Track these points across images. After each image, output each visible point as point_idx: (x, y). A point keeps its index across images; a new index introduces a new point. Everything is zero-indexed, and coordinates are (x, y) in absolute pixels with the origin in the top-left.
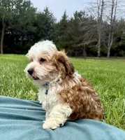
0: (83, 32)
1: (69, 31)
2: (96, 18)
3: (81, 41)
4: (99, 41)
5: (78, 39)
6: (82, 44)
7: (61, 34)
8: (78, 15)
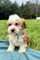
0: (30, 9)
1: (24, 9)
2: (35, 3)
3: (29, 13)
4: (37, 12)
5: (28, 12)
6: (30, 14)
7: (21, 11)
8: (28, 3)
